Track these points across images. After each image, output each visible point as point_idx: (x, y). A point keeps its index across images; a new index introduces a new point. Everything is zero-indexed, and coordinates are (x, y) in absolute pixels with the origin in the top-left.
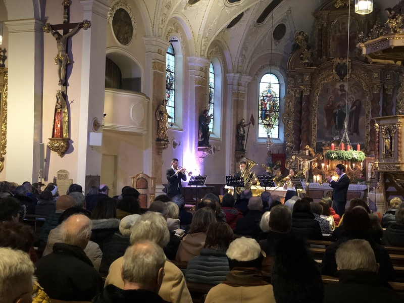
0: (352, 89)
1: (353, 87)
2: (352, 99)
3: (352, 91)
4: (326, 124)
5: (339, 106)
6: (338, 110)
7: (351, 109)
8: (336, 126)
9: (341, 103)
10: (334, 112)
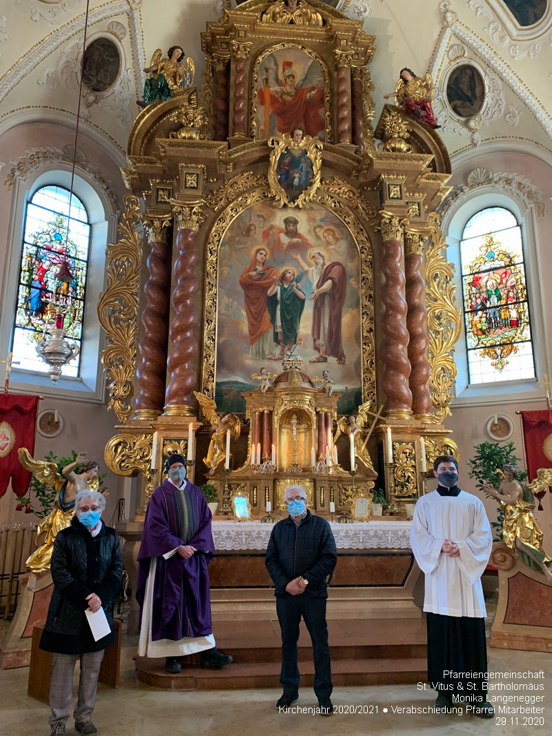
0: (320, 232)
1: (320, 227)
2: (321, 261)
3: (318, 237)
4: (245, 327)
5: (283, 278)
6: (282, 287)
7: (318, 286)
8: (276, 334)
9: (291, 270)
10: (270, 292)
